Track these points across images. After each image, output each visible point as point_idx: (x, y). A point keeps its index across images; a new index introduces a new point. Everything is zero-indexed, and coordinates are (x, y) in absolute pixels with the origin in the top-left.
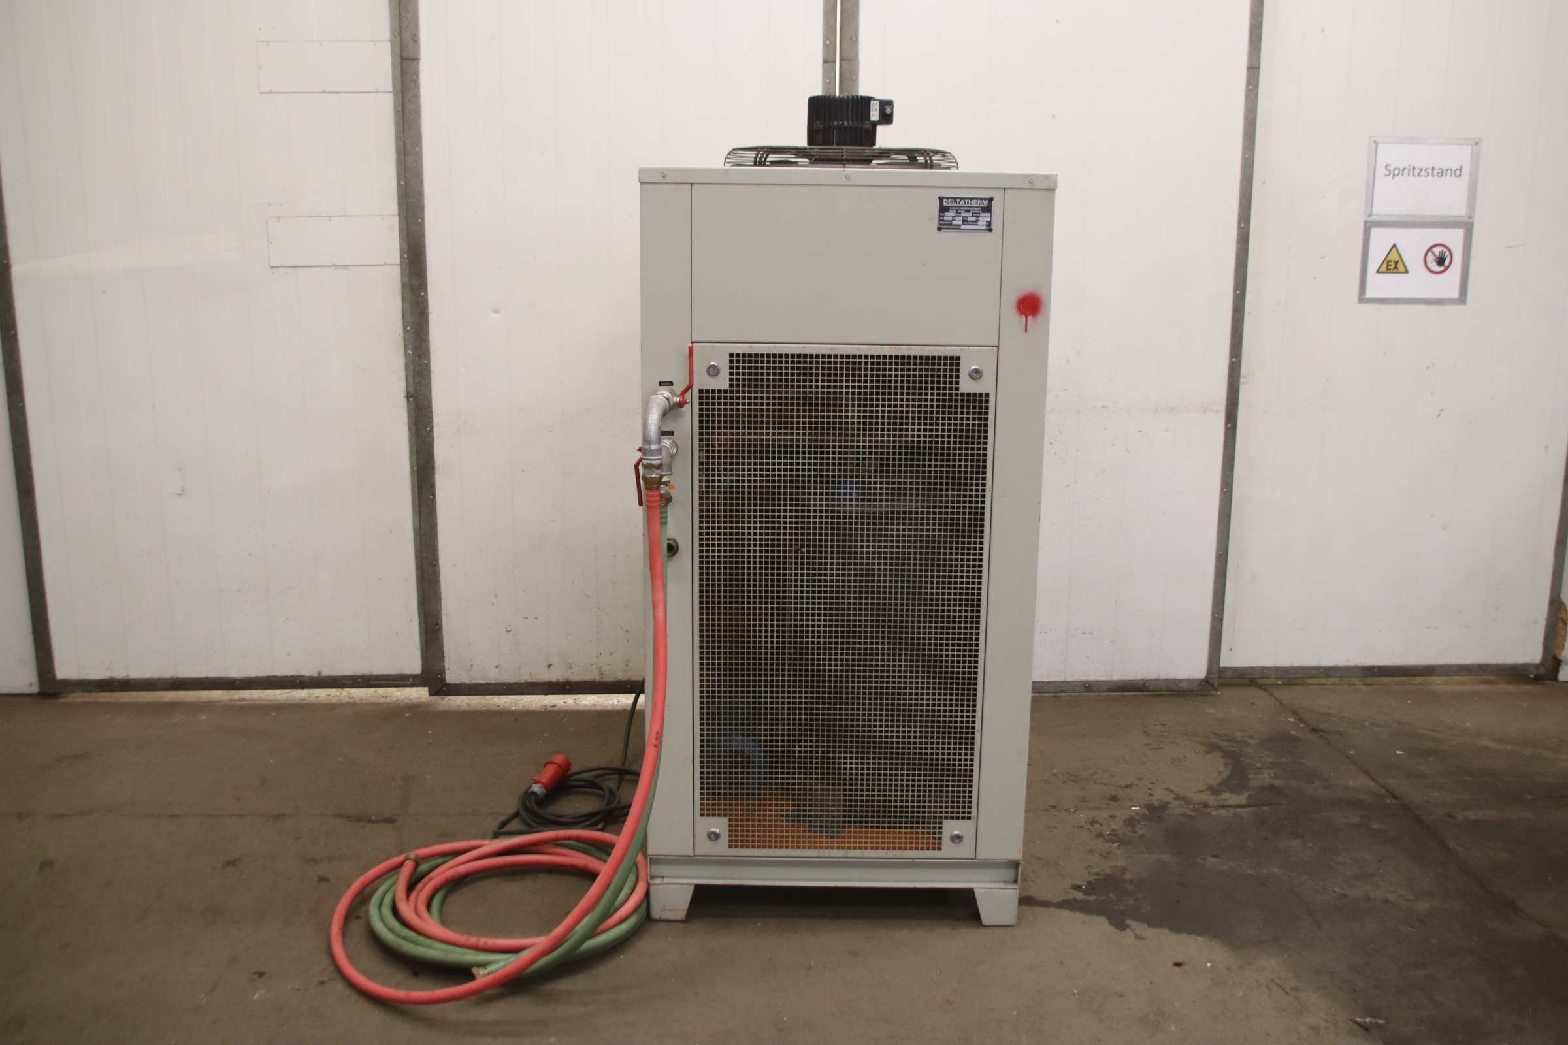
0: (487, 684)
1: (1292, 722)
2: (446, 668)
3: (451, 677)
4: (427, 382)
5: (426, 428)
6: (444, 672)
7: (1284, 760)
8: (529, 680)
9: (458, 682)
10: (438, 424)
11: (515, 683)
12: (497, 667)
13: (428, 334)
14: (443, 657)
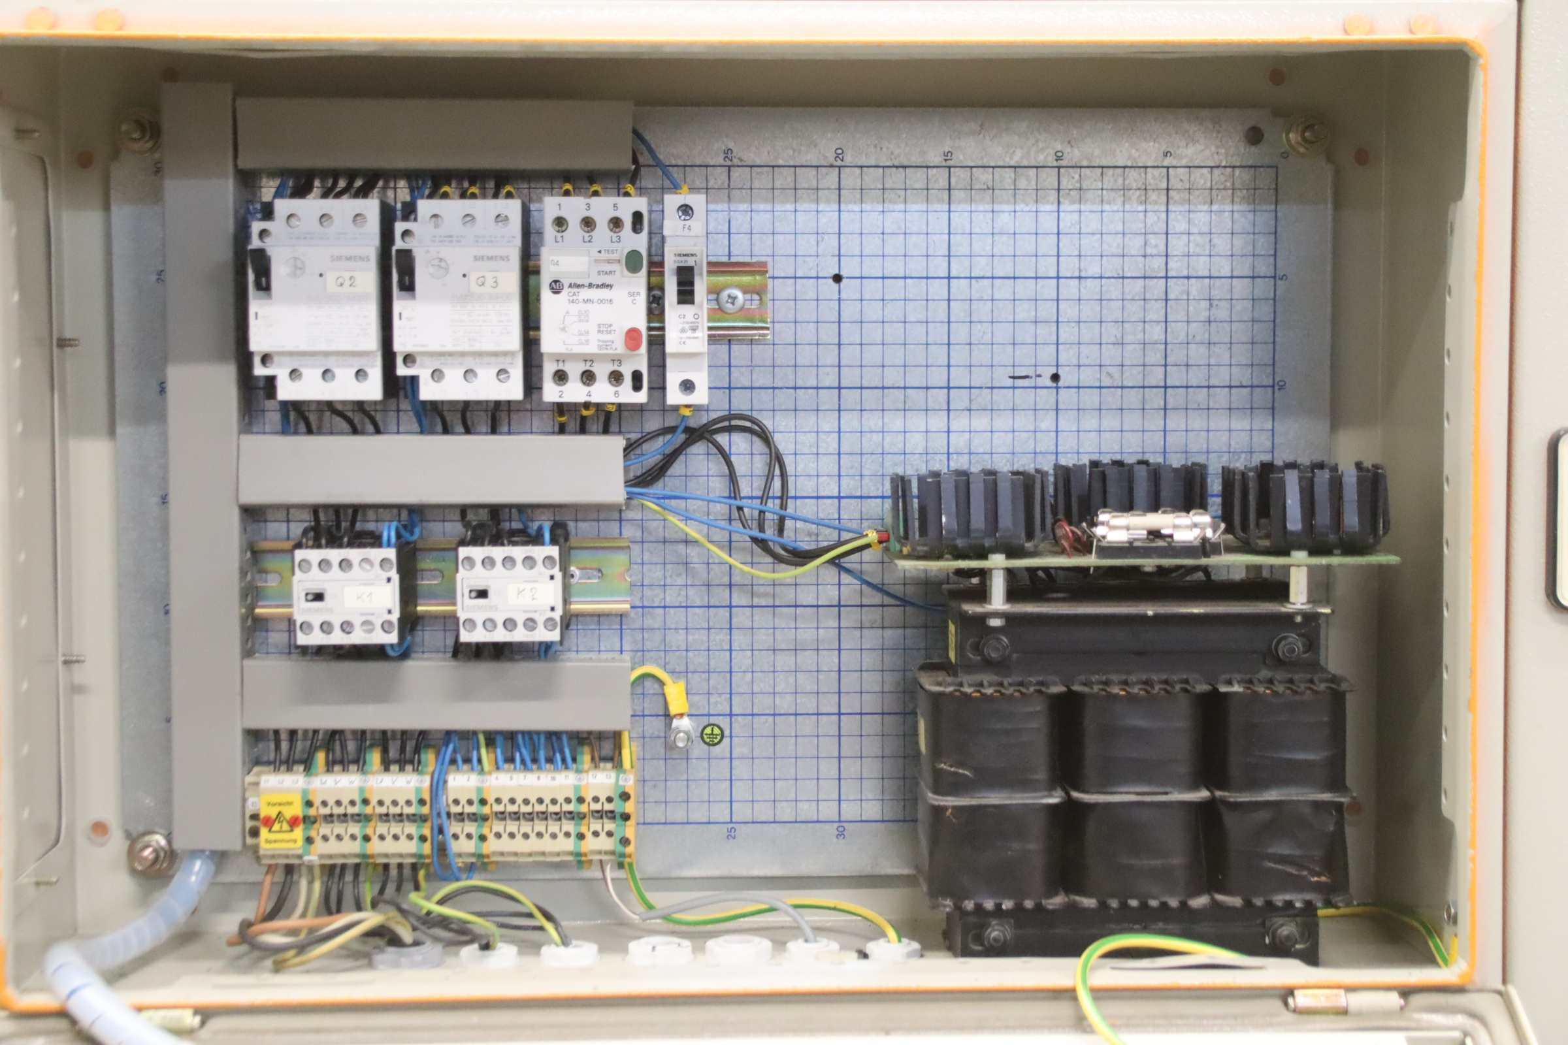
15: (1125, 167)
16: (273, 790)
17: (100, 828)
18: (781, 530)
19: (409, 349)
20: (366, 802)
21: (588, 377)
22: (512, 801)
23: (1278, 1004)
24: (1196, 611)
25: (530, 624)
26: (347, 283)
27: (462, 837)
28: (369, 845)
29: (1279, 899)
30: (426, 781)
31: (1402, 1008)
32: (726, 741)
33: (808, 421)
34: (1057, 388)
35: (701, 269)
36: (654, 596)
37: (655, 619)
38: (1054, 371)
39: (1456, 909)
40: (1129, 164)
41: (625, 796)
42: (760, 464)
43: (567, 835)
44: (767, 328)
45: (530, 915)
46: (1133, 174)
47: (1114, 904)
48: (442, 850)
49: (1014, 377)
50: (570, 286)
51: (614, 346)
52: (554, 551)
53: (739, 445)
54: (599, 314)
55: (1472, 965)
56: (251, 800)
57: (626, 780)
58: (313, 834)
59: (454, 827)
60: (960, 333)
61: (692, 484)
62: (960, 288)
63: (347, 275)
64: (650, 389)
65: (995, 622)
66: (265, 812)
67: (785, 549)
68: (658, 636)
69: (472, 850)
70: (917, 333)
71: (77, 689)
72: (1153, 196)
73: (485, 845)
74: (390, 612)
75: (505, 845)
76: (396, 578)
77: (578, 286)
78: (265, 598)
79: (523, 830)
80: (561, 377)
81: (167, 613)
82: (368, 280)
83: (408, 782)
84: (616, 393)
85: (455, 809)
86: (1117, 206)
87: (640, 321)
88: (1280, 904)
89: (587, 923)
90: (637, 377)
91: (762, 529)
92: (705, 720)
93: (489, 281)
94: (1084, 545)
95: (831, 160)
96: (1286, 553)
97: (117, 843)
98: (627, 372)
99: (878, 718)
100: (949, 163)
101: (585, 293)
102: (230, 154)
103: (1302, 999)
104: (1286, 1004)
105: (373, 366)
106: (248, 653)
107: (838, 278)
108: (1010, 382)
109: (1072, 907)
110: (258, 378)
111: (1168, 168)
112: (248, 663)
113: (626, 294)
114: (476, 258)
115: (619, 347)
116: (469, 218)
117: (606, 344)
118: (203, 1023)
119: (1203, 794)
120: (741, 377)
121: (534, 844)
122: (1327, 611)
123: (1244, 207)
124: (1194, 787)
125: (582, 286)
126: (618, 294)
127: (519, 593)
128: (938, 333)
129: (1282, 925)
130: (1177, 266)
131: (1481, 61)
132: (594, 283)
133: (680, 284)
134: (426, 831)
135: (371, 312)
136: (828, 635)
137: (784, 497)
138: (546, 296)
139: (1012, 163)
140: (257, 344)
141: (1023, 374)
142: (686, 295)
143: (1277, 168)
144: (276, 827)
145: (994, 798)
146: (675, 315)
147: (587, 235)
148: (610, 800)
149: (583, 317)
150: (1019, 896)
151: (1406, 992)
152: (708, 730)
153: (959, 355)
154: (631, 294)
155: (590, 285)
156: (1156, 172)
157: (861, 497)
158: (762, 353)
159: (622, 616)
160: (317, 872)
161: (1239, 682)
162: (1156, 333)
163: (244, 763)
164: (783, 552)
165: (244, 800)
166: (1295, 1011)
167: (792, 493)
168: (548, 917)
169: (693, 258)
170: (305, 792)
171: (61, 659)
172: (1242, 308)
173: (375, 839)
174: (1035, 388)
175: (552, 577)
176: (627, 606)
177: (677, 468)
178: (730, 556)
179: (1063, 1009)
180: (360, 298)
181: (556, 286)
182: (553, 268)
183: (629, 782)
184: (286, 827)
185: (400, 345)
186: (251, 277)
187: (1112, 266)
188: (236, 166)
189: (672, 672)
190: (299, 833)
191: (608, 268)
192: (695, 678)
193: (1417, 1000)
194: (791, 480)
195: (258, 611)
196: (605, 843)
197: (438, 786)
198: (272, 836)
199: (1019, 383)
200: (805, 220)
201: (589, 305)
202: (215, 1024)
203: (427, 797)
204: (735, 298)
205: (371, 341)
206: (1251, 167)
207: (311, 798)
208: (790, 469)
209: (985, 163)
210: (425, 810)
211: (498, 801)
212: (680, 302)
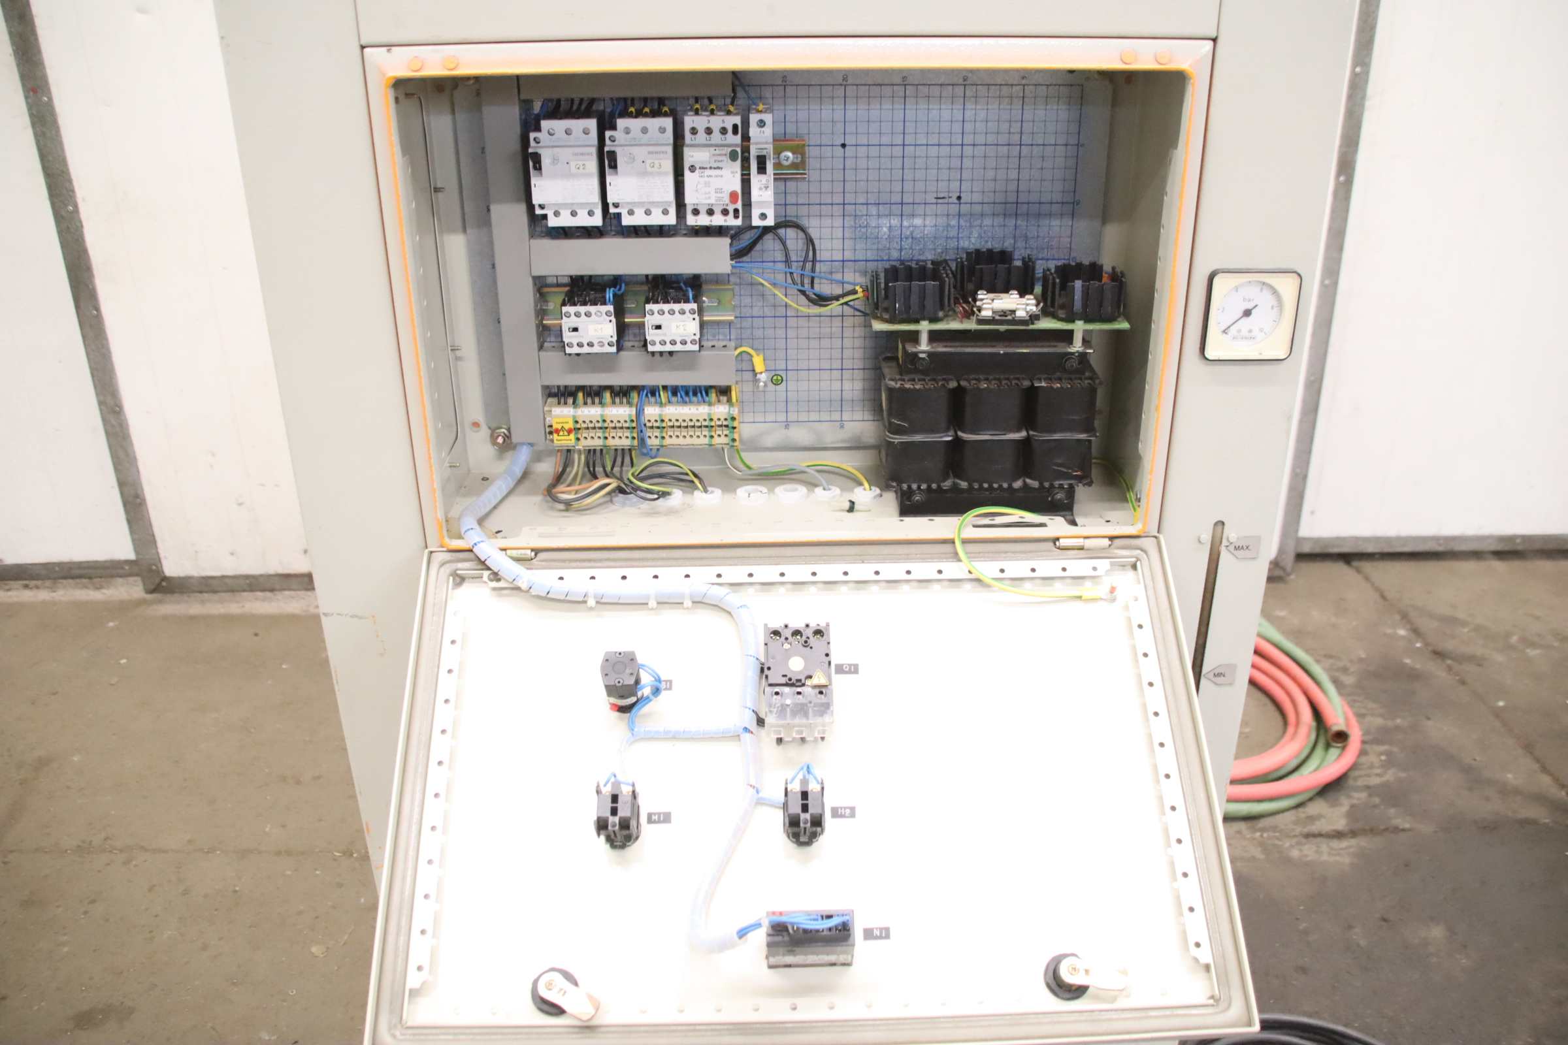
0: (223, 577)
1: (1403, 637)
2: (162, 555)
3: (172, 567)
4: (54, 132)
5: (66, 205)
6: (160, 561)
7: (1398, 721)
8: (281, 571)
9: (182, 574)
10: (84, 200)
11: (261, 576)
12: (232, 554)
13: (39, 52)
14: (154, 542)
15: (1001, 85)
16: (558, 416)
17: (476, 425)
18: (812, 287)
19: (616, 201)
20: (604, 421)
21: (710, 212)
22: (677, 420)
23: (1051, 544)
24: (1025, 351)
25: (684, 343)
26: (582, 167)
27: (653, 438)
28: (607, 441)
29: (1056, 483)
30: (633, 411)
31: (1110, 546)
32: (784, 382)
33: (827, 222)
34: (960, 204)
35: (770, 156)
36: (747, 312)
37: (747, 323)
38: (958, 194)
39: (1140, 495)
40: (1003, 83)
41: (733, 419)
42: (801, 244)
43: (705, 436)
44: (805, 174)
45: (687, 474)
46: (1005, 89)
47: (976, 486)
48: (642, 441)
49: (937, 198)
50: (700, 168)
51: (724, 199)
52: (694, 306)
53: (790, 234)
54: (716, 183)
55: (1144, 524)
56: (548, 419)
57: (734, 411)
58: (579, 436)
59: (649, 433)
60: (909, 175)
61: (765, 255)
62: (909, 150)
63: (581, 163)
64: (743, 217)
65: (922, 356)
66: (555, 426)
67: (815, 294)
68: (749, 331)
69: (658, 443)
70: (885, 175)
71: (458, 359)
72: (1015, 100)
73: (664, 441)
74: (612, 337)
75: (674, 441)
76: (614, 320)
77: (703, 168)
78: (548, 315)
79: (683, 434)
80: (696, 212)
81: (499, 322)
82: (592, 165)
83: (625, 411)
84: (725, 221)
85: (649, 424)
86: (996, 106)
87: (737, 187)
88: (1057, 486)
89: (713, 467)
90: (736, 211)
91: (803, 285)
92: (773, 373)
93: (657, 165)
94: (968, 314)
95: (840, 81)
96: (1073, 321)
97: (485, 432)
98: (731, 209)
99: (862, 371)
100: (905, 83)
101: (708, 172)
102: (516, 90)
103: (1063, 542)
104: (1055, 544)
105: (597, 208)
106: (541, 348)
107: (844, 146)
108: (935, 201)
109: (955, 488)
110: (538, 215)
111: (1024, 85)
112: (542, 354)
113: (729, 172)
114: (650, 153)
115: (727, 200)
116: (645, 130)
117: (719, 199)
118: (536, 555)
119: (1024, 434)
120: (791, 199)
121: (688, 441)
122: (1091, 351)
123: (1064, 107)
124: (1019, 430)
125: (706, 168)
126: (725, 172)
127: (677, 327)
128: (898, 174)
129: (1058, 493)
130: (1026, 139)
131: (1192, 81)
132: (713, 166)
133: (758, 163)
134: (635, 435)
135: (595, 182)
136: (836, 330)
137: (814, 261)
138: (687, 173)
139: (940, 83)
140: (536, 200)
141: (942, 196)
142: (762, 169)
143: (1082, 85)
144: (561, 433)
145: (918, 438)
146: (756, 180)
147: (708, 136)
148: (726, 419)
149: (707, 184)
150: (929, 482)
151: (1112, 538)
152: (775, 378)
153: (908, 186)
154: (732, 172)
155: (711, 168)
156: (1018, 87)
157: (855, 261)
158: (803, 186)
159: (730, 323)
160: (582, 452)
161: (1045, 379)
162: (1013, 175)
163: (543, 396)
164: (814, 296)
165: (545, 419)
166: (1059, 548)
167: (818, 259)
168: (696, 476)
169: (765, 151)
170: (574, 417)
171: (450, 348)
172: (1060, 162)
173: (610, 439)
174: (948, 203)
175: (694, 319)
176: (733, 318)
177: (758, 247)
178: (786, 295)
179: (947, 548)
180: (590, 175)
181: (692, 169)
182: (690, 159)
183: (735, 411)
184: (566, 433)
185: (611, 199)
186: (531, 164)
187: (991, 139)
188: (519, 99)
189: (756, 350)
190: (572, 436)
191: (720, 158)
192: (768, 353)
193: (1117, 542)
194: (818, 252)
195: (544, 322)
196: (723, 440)
197: (640, 413)
198: (560, 438)
199: (940, 201)
200: (826, 114)
201: (710, 179)
202: (542, 556)
203: (635, 419)
204: (788, 158)
205: (596, 198)
206: (1068, 85)
207: (577, 419)
208: (817, 247)
209: (925, 82)
210: (634, 425)
211: (670, 420)
212: (759, 172)
